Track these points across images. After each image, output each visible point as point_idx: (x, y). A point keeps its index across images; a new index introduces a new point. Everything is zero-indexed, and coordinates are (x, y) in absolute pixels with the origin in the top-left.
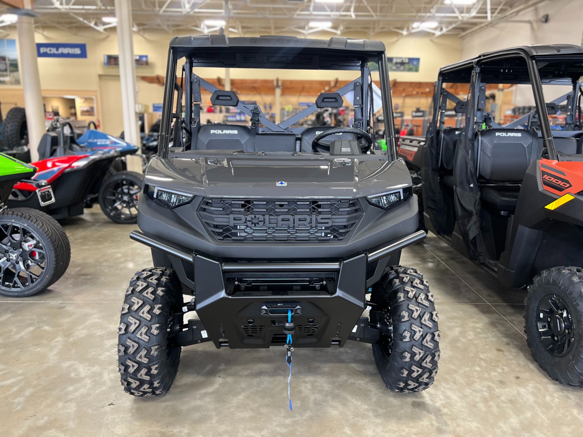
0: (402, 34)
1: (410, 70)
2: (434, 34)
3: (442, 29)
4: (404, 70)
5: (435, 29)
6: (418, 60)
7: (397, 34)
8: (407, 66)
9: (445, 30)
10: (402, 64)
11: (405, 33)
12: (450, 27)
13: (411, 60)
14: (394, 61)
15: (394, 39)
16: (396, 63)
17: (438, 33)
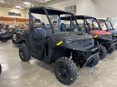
0: (13, 8)
1: (19, 16)
2: (20, 9)
3: (22, 8)
4: (18, 16)
5: (21, 8)
6: (21, 14)
7: (12, 8)
8: (18, 15)
9: (23, 9)
10: (17, 14)
11: (14, 8)
12: (24, 8)
13: (19, 14)
14: (15, 14)
15: (11, 9)
16: (16, 14)
17: (21, 9)
